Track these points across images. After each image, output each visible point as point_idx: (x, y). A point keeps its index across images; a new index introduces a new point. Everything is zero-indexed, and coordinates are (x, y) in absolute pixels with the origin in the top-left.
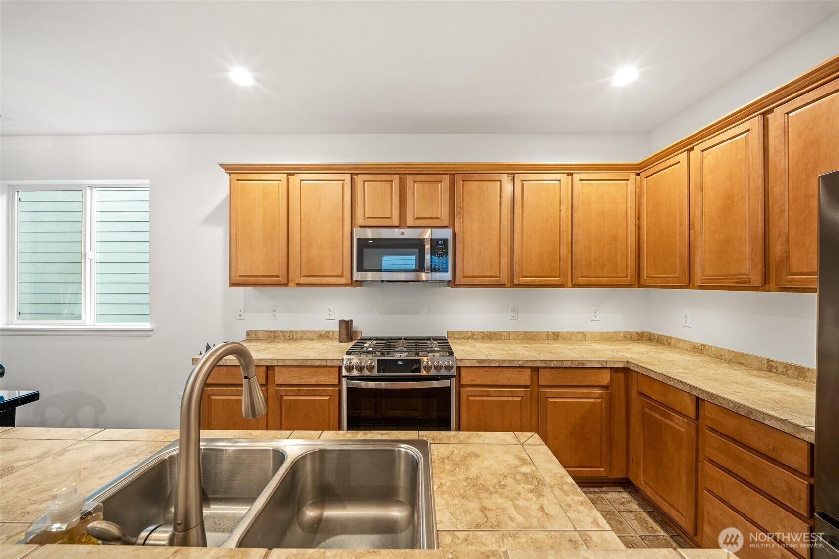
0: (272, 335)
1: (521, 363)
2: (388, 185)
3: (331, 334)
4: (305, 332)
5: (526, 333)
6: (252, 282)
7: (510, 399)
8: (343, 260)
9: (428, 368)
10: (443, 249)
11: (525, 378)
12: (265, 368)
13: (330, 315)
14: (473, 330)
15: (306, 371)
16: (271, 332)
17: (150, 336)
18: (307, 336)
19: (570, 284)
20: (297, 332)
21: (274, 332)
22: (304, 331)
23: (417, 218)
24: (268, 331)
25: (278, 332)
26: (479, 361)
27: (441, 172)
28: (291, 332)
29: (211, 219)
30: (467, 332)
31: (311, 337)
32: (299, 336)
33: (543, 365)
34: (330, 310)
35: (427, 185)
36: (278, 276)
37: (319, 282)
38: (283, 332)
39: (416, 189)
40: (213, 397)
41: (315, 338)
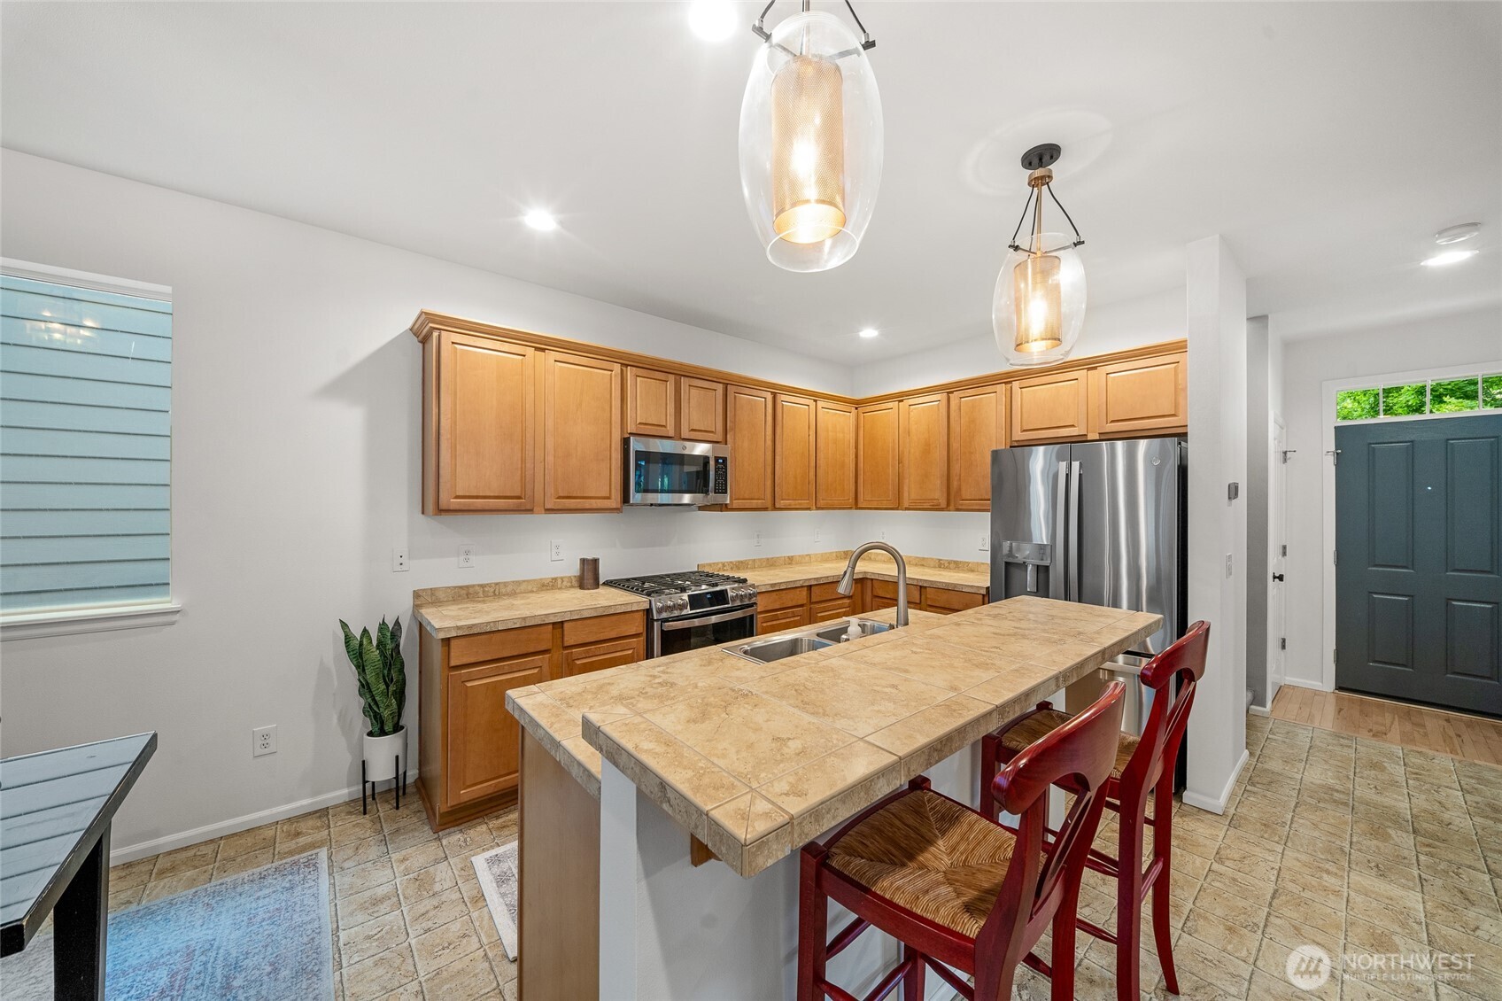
0: (464, 592)
1: (801, 582)
2: (661, 386)
3: (559, 581)
4: (519, 583)
5: (768, 559)
8: (610, 479)
9: (733, 599)
10: (722, 468)
11: (802, 596)
13: (557, 553)
14: (723, 561)
16: (461, 587)
17: (173, 623)
18: (523, 587)
20: (505, 584)
21: (467, 587)
22: (517, 582)
23: (693, 430)
24: (455, 587)
25: (473, 586)
26: (772, 585)
28: (497, 584)
30: (718, 564)
31: (530, 588)
32: (509, 589)
34: (557, 547)
35: (702, 391)
37: (579, 507)
38: (482, 586)
39: (692, 395)
40: (469, 684)
41: (535, 589)
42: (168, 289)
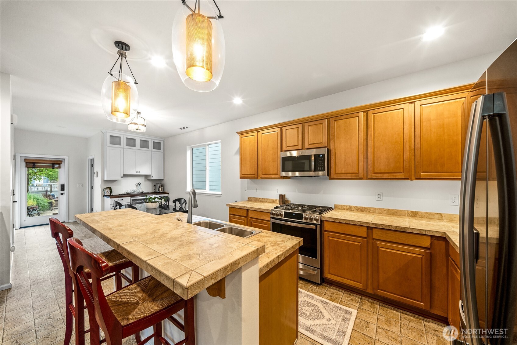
0: (256, 199)
1: (360, 223)
2: (296, 130)
3: (276, 200)
4: (267, 199)
5: (389, 210)
6: (246, 177)
7: (353, 243)
8: (277, 167)
9: (306, 219)
10: (322, 159)
11: (363, 232)
12: (246, 210)
13: (277, 192)
14: (351, 205)
15: (259, 213)
16: (256, 198)
17: (221, 197)
18: (268, 201)
19: (413, 177)
20: (264, 199)
21: (257, 198)
23: (310, 144)
24: (255, 198)
25: (258, 198)
26: (334, 219)
27: (322, 118)
28: (262, 198)
29: (236, 153)
30: (347, 206)
31: (270, 201)
32: (265, 200)
33: (374, 226)
34: (277, 190)
35: (315, 126)
36: (254, 174)
37: (268, 177)
38: (260, 198)
39: (310, 130)
40: (232, 219)
42: (220, 141)
